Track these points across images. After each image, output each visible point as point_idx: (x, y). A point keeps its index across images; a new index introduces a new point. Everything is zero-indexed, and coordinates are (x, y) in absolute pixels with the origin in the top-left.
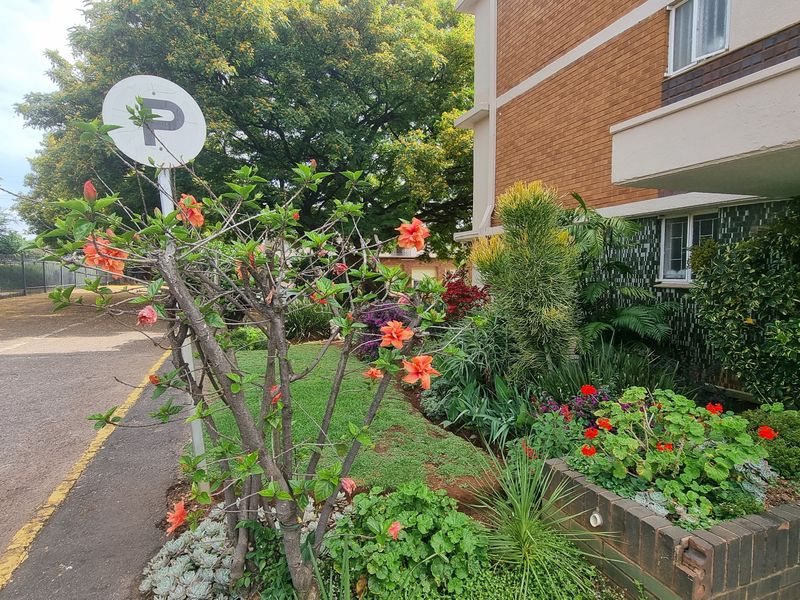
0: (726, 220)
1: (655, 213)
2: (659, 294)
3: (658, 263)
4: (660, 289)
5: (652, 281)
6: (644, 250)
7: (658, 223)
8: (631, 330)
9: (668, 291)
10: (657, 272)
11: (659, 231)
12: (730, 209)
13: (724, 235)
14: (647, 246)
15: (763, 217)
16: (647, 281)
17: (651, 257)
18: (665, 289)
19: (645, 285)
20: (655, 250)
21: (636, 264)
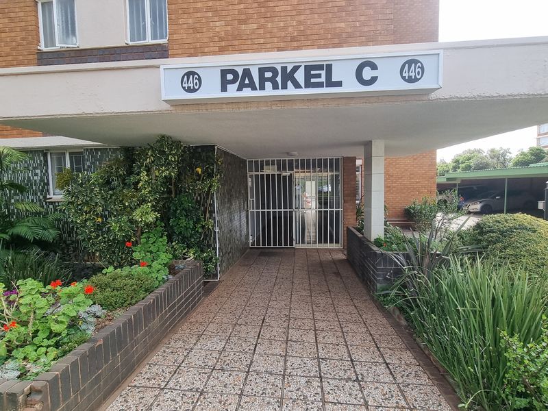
0: (88, 156)
1: (41, 147)
2: (51, 206)
3: (48, 184)
4: (51, 203)
5: (45, 198)
6: (36, 175)
7: (45, 155)
8: (22, 237)
9: (57, 204)
10: (48, 190)
11: (46, 161)
12: (90, 150)
13: (88, 166)
14: (38, 171)
15: (108, 156)
16: (41, 197)
17: (42, 180)
18: (55, 202)
19: (40, 200)
20: (44, 174)
21: (31, 185)
